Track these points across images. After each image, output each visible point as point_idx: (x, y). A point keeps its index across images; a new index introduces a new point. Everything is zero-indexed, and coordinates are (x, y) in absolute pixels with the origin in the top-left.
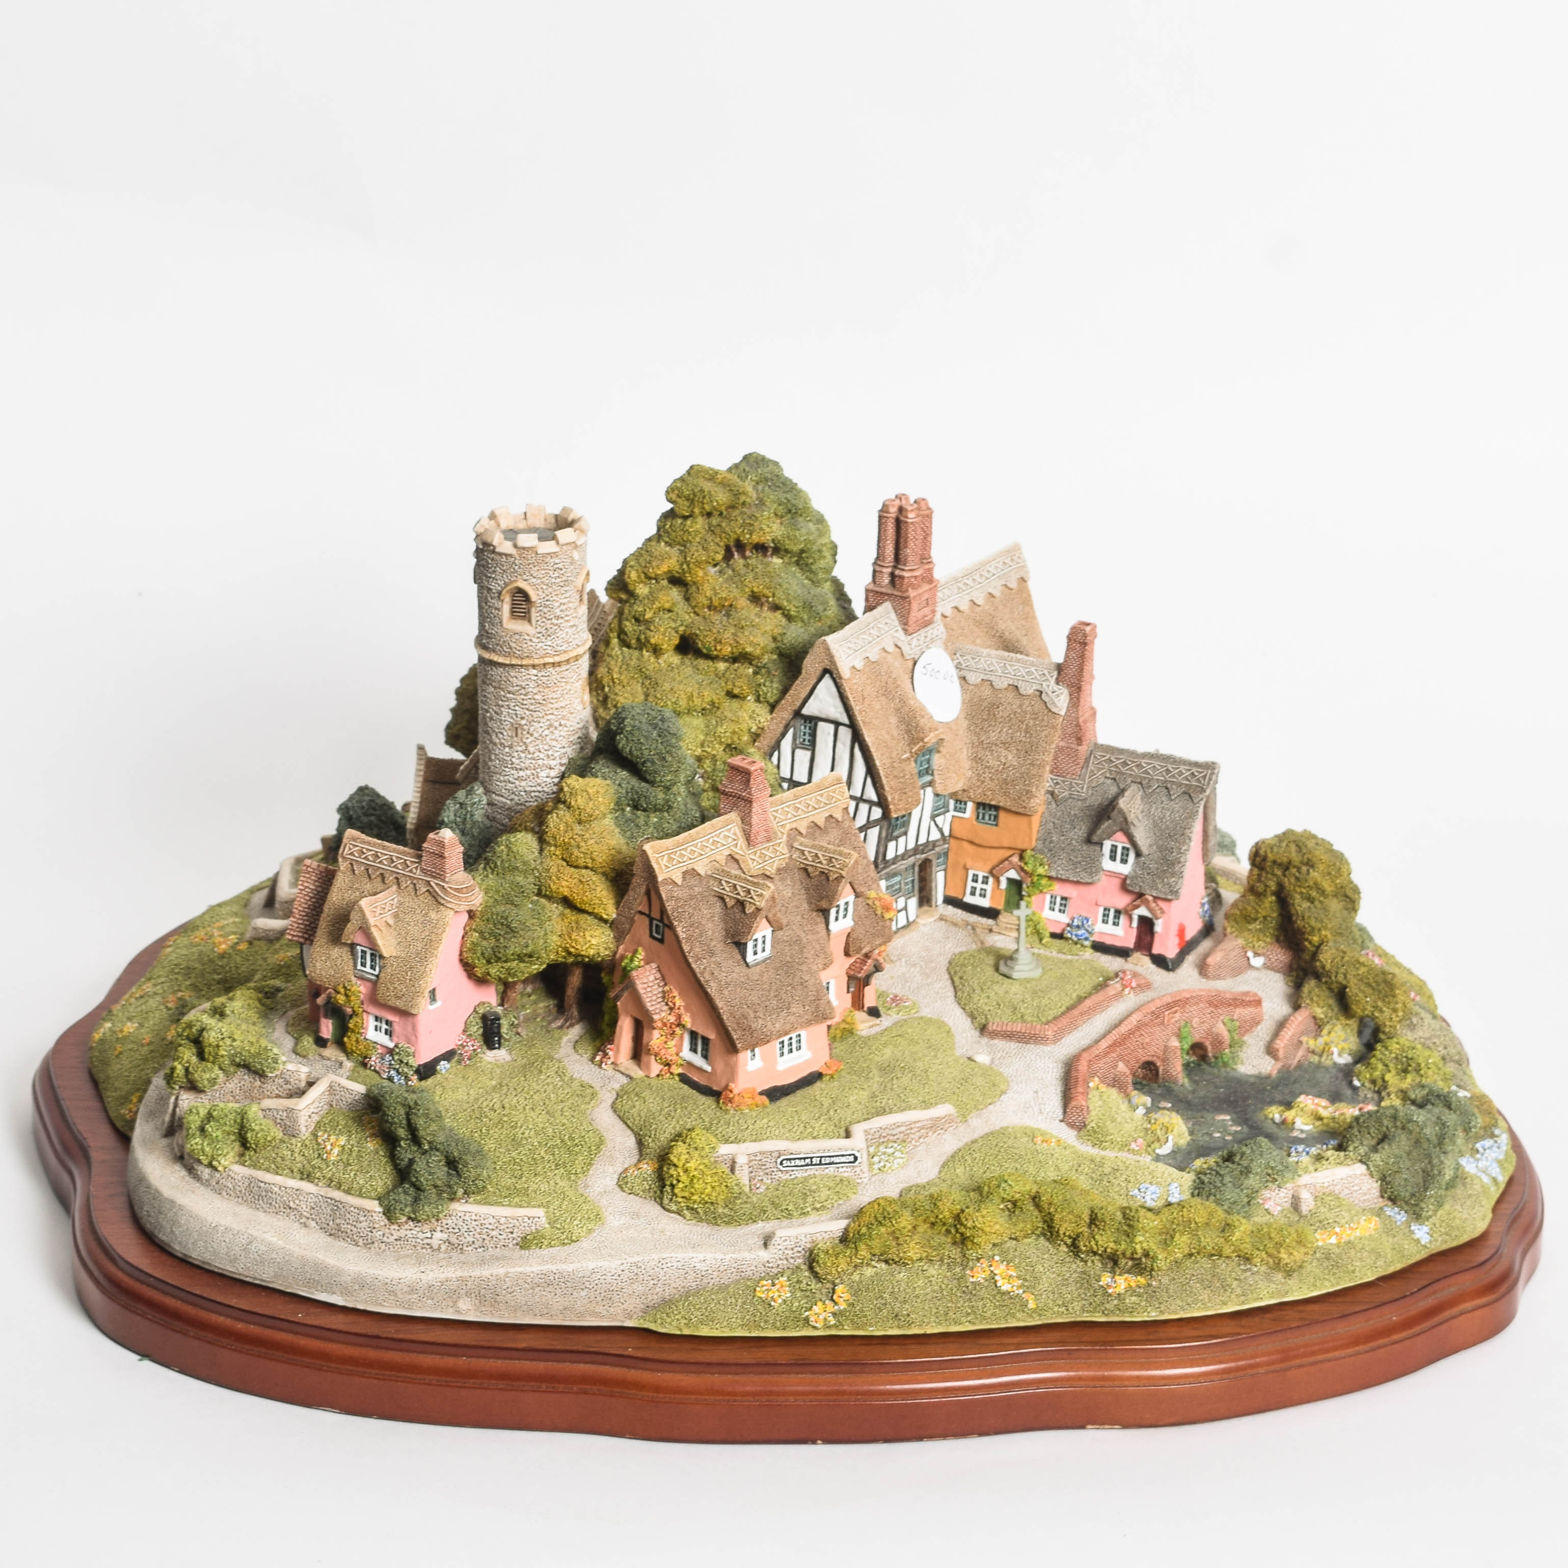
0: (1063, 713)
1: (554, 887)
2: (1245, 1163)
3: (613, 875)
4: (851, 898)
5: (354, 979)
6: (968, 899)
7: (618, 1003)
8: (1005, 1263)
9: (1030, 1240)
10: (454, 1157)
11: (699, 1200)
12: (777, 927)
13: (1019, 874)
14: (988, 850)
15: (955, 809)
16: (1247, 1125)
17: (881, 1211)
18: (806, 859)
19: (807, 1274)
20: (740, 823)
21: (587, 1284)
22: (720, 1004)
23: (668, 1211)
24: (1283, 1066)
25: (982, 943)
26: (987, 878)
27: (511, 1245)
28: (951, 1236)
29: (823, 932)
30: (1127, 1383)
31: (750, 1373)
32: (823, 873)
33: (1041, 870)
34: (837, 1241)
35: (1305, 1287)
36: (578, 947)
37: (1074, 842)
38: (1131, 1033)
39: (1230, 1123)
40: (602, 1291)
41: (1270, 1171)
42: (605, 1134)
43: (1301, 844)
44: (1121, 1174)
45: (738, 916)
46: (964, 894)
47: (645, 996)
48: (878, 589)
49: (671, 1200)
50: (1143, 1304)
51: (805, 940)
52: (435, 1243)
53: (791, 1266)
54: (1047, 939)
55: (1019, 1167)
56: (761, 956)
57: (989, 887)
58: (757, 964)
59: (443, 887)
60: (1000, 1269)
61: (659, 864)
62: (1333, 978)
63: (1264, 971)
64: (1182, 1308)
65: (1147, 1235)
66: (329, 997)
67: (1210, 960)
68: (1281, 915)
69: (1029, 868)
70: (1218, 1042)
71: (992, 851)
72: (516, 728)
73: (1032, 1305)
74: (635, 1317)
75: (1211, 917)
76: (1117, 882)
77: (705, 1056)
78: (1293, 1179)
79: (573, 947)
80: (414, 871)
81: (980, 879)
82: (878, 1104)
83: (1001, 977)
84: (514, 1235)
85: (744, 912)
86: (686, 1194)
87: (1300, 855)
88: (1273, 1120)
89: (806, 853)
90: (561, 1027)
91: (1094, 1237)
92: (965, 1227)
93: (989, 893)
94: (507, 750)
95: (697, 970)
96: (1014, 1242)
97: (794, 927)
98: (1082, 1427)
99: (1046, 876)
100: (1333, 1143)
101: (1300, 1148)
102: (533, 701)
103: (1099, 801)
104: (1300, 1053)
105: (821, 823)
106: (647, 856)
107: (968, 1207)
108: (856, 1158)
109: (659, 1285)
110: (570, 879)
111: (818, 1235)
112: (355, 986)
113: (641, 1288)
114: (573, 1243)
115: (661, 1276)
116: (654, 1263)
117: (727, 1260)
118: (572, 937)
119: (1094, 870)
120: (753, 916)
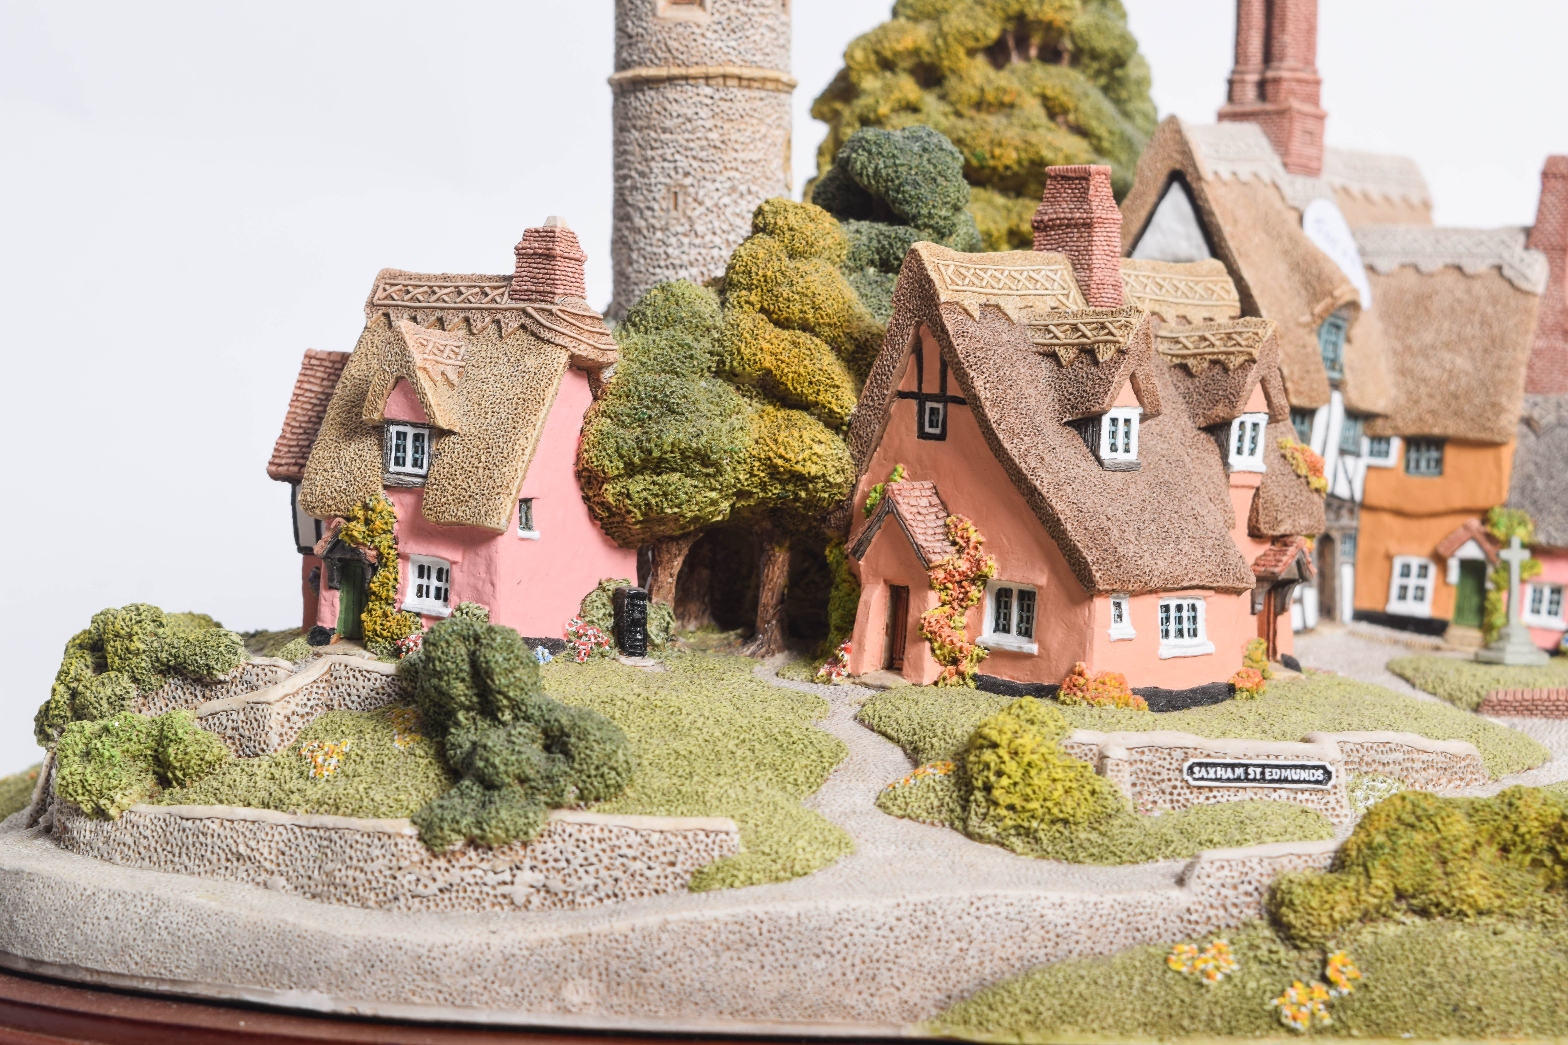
0: (1540, 289)
1: (746, 352)
3: (850, 347)
4: (1263, 416)
5: (381, 490)
6: (1396, 607)
7: (859, 564)
10: (561, 728)
11: (1040, 812)
12: (1147, 410)
13: (1481, 547)
14: (1426, 522)
15: (1372, 453)
19: (1268, 933)
20: (1070, 268)
21: (827, 944)
22: (1058, 505)
23: (981, 838)
26: (1427, 566)
27: (670, 889)
28: (1543, 871)
29: (1218, 467)
32: (1217, 361)
34: (1325, 869)
36: (790, 455)
40: (857, 961)
42: (845, 742)
45: (1084, 372)
46: (1387, 599)
47: (913, 524)
48: (1237, 108)
49: (985, 817)
52: (519, 892)
53: (1233, 923)
56: (1121, 456)
57: (1429, 584)
58: (1118, 468)
59: (551, 313)
61: (941, 274)
66: (337, 531)
69: (1497, 536)
71: (1434, 521)
72: (676, 193)
74: (923, 1016)
77: (1026, 632)
79: (781, 457)
80: (498, 299)
81: (1414, 570)
84: (678, 869)
85: (1096, 363)
86: (1017, 801)
89: (1182, 340)
90: (751, 657)
93: (1429, 594)
94: (659, 235)
105: (1198, 322)
106: (919, 260)
109: (971, 952)
110: (775, 341)
111: (1285, 861)
112: (383, 503)
113: (934, 957)
114: (795, 879)
115: (974, 933)
116: (962, 906)
117: (1107, 905)
118: (780, 440)
120: (1111, 364)
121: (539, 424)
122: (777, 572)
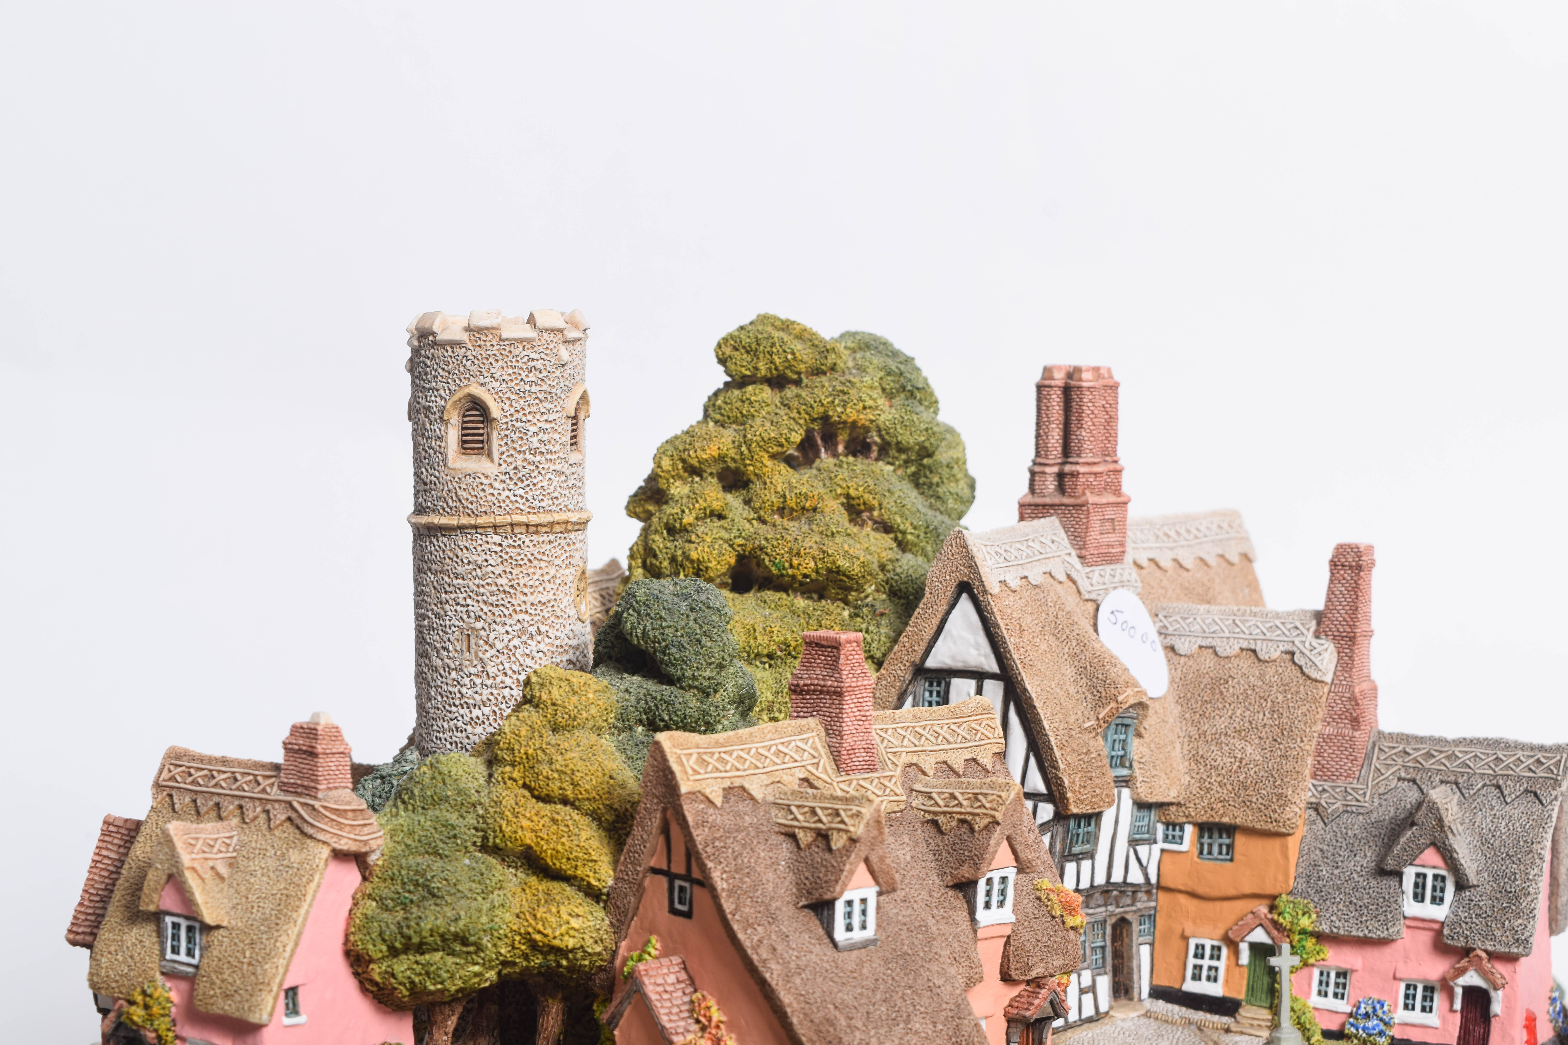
0: (1328, 679)
1: (507, 829)
3: (610, 817)
4: (1011, 872)
5: (159, 977)
6: (1190, 986)
7: (616, 1032)
12: (884, 889)
13: (1268, 933)
14: (1218, 905)
15: (1166, 839)
18: (935, 805)
20: (823, 734)
22: (786, 998)
25: (1216, 1043)
26: (1219, 949)
29: (966, 925)
32: (964, 821)
33: (1305, 922)
36: (548, 931)
37: (1355, 876)
45: (819, 858)
46: (1182, 979)
47: (658, 1004)
48: (1039, 500)
51: (934, 929)
54: (1319, 1042)
56: (857, 935)
57: (1222, 965)
58: (852, 948)
59: (313, 808)
61: (682, 765)
66: (120, 1014)
69: (1285, 923)
71: (1226, 905)
72: (468, 635)
76: (1426, 937)
79: (539, 932)
80: (268, 790)
81: (1208, 952)
85: (830, 850)
89: (934, 796)
93: (1221, 975)
94: (454, 674)
99: (1314, 934)
102: (494, 588)
103: (1392, 814)
105: (959, 766)
110: (535, 818)
112: (160, 990)
118: (539, 916)
119: (1389, 916)
120: (844, 852)
121: (300, 920)
122: (552, 1022)
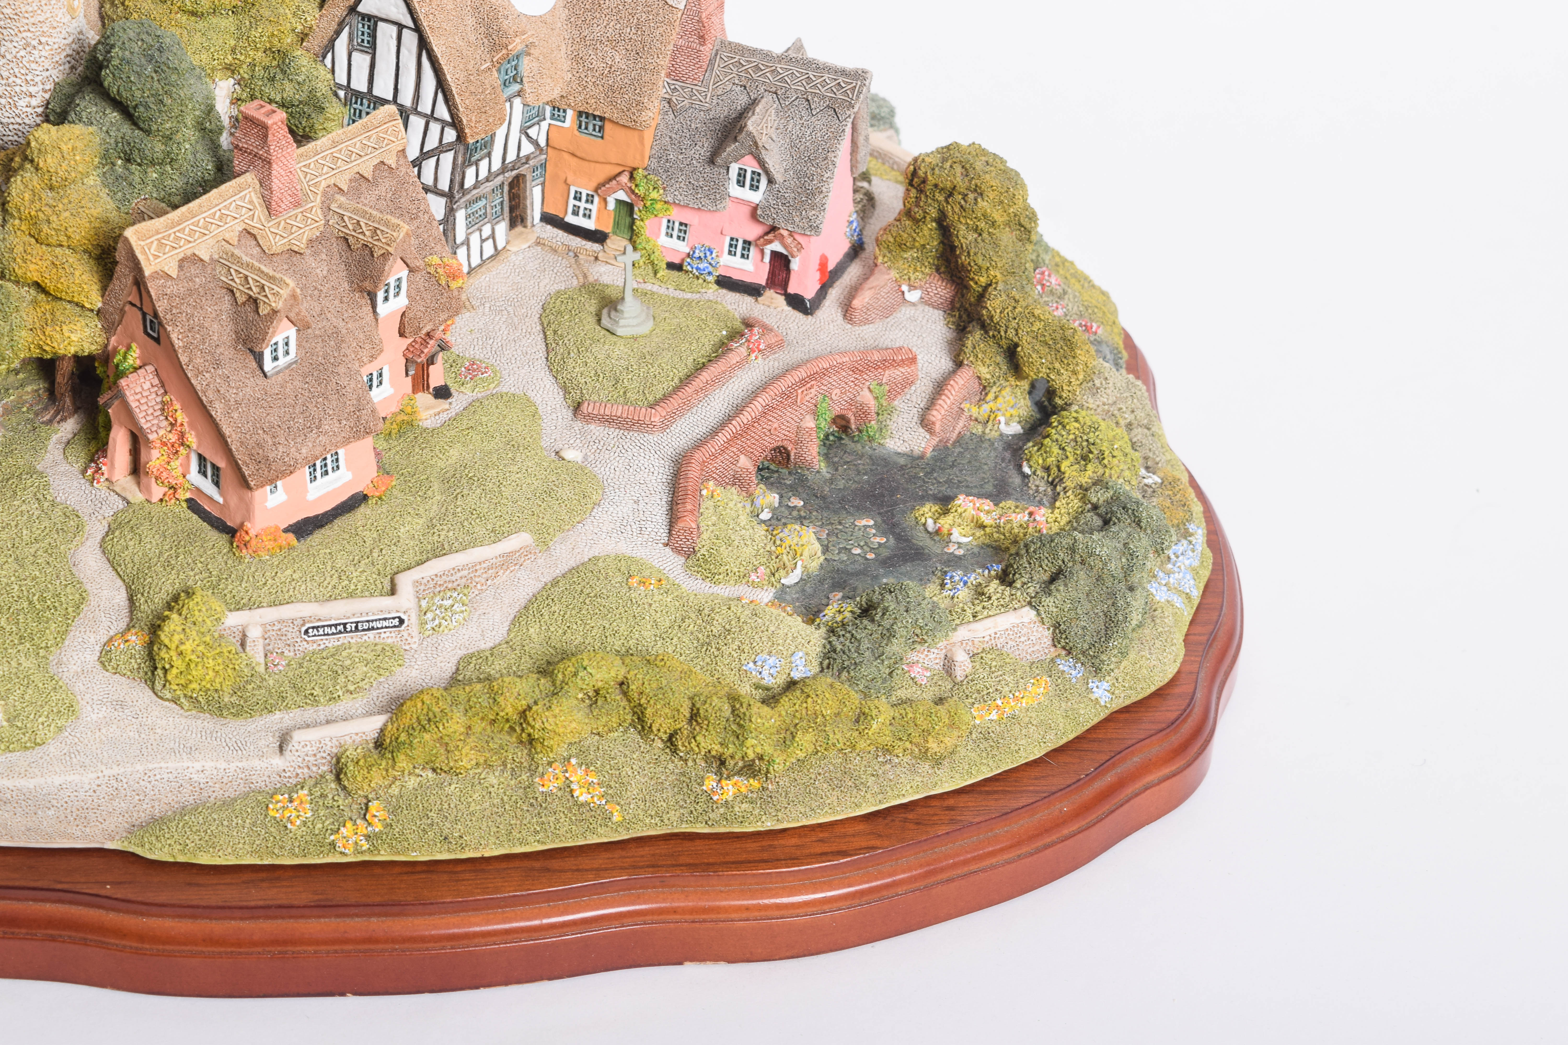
0: (682, 6)
1: (20, 270)
2: (886, 623)
4: (404, 273)
6: (570, 219)
7: (109, 411)
8: (583, 767)
9: (616, 734)
11: (198, 687)
12: (302, 327)
13: (629, 196)
14: (593, 165)
16: (893, 533)
17: (425, 712)
18: (346, 226)
19: (333, 785)
20: (257, 186)
21: (54, 802)
22: (227, 430)
23: (161, 698)
24: (940, 441)
25: (585, 276)
26: (593, 196)
28: (515, 735)
29: (369, 318)
30: (734, 916)
31: (258, 918)
32: (367, 246)
33: (654, 195)
34: (371, 745)
35: (957, 776)
36: (55, 345)
37: (694, 162)
38: (756, 420)
39: (874, 531)
40: (74, 810)
41: (918, 631)
42: (88, 587)
43: (968, 166)
44: (733, 639)
45: (251, 316)
46: (566, 213)
47: (137, 410)
49: (164, 686)
50: (756, 812)
51: (344, 331)
53: (313, 775)
54: (663, 272)
55: (607, 626)
56: (283, 361)
57: (594, 207)
58: (278, 373)
60: (577, 776)
61: (146, 253)
62: (1002, 333)
63: (921, 307)
64: (804, 814)
65: (762, 736)
67: (856, 303)
68: (942, 242)
69: (641, 191)
70: (863, 413)
71: (598, 166)
73: (617, 818)
74: (117, 838)
75: (860, 234)
76: (747, 210)
77: (217, 484)
78: (947, 635)
79: (48, 344)
81: (584, 198)
82: (436, 538)
83: (603, 332)
85: (258, 314)
86: (182, 682)
87: (966, 180)
88: (924, 525)
89: (346, 218)
90: (50, 422)
91: (694, 738)
92: (533, 727)
93: (594, 214)
95: (198, 388)
96: (597, 737)
97: (329, 315)
98: (681, 963)
99: (660, 201)
100: (997, 568)
101: (958, 575)
103: (726, 113)
104: (961, 424)
105: (368, 174)
106: (130, 244)
107: (536, 703)
108: (402, 621)
109: (146, 801)
110: (40, 263)
111: (347, 738)
113: (123, 805)
114: (37, 747)
115: (147, 791)
116: (139, 775)
117: (232, 770)
118: (47, 334)
119: (718, 196)
120: (268, 318)
122: (66, 364)
